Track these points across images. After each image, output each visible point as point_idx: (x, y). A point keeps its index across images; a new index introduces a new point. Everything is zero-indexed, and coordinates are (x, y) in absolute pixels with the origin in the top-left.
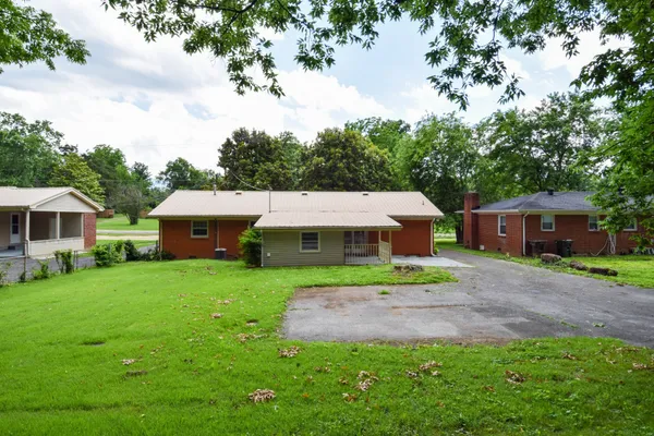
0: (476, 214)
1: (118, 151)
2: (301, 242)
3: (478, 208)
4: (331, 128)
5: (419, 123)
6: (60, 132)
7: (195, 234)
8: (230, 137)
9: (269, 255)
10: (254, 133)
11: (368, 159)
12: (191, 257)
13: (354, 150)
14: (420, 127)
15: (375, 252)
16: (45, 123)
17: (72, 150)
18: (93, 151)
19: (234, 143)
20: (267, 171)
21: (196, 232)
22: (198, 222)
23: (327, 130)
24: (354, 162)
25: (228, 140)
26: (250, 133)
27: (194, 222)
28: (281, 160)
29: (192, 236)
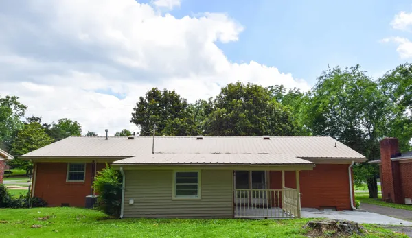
0: (397, 162)
1: (75, 123)
2: (174, 184)
3: (399, 155)
4: (234, 83)
5: (321, 77)
6: (25, 105)
7: (71, 178)
8: (144, 97)
9: (131, 202)
10: (166, 92)
11: (270, 111)
12: (64, 205)
13: (255, 100)
14: (322, 81)
15: (277, 203)
16: (14, 98)
17: (37, 120)
18: (57, 123)
19: (147, 101)
20: (174, 125)
21: (72, 177)
22: (76, 165)
23: (229, 86)
24: (257, 112)
25: (141, 99)
26: (162, 93)
27: (72, 165)
28: (189, 116)
29: (68, 181)
